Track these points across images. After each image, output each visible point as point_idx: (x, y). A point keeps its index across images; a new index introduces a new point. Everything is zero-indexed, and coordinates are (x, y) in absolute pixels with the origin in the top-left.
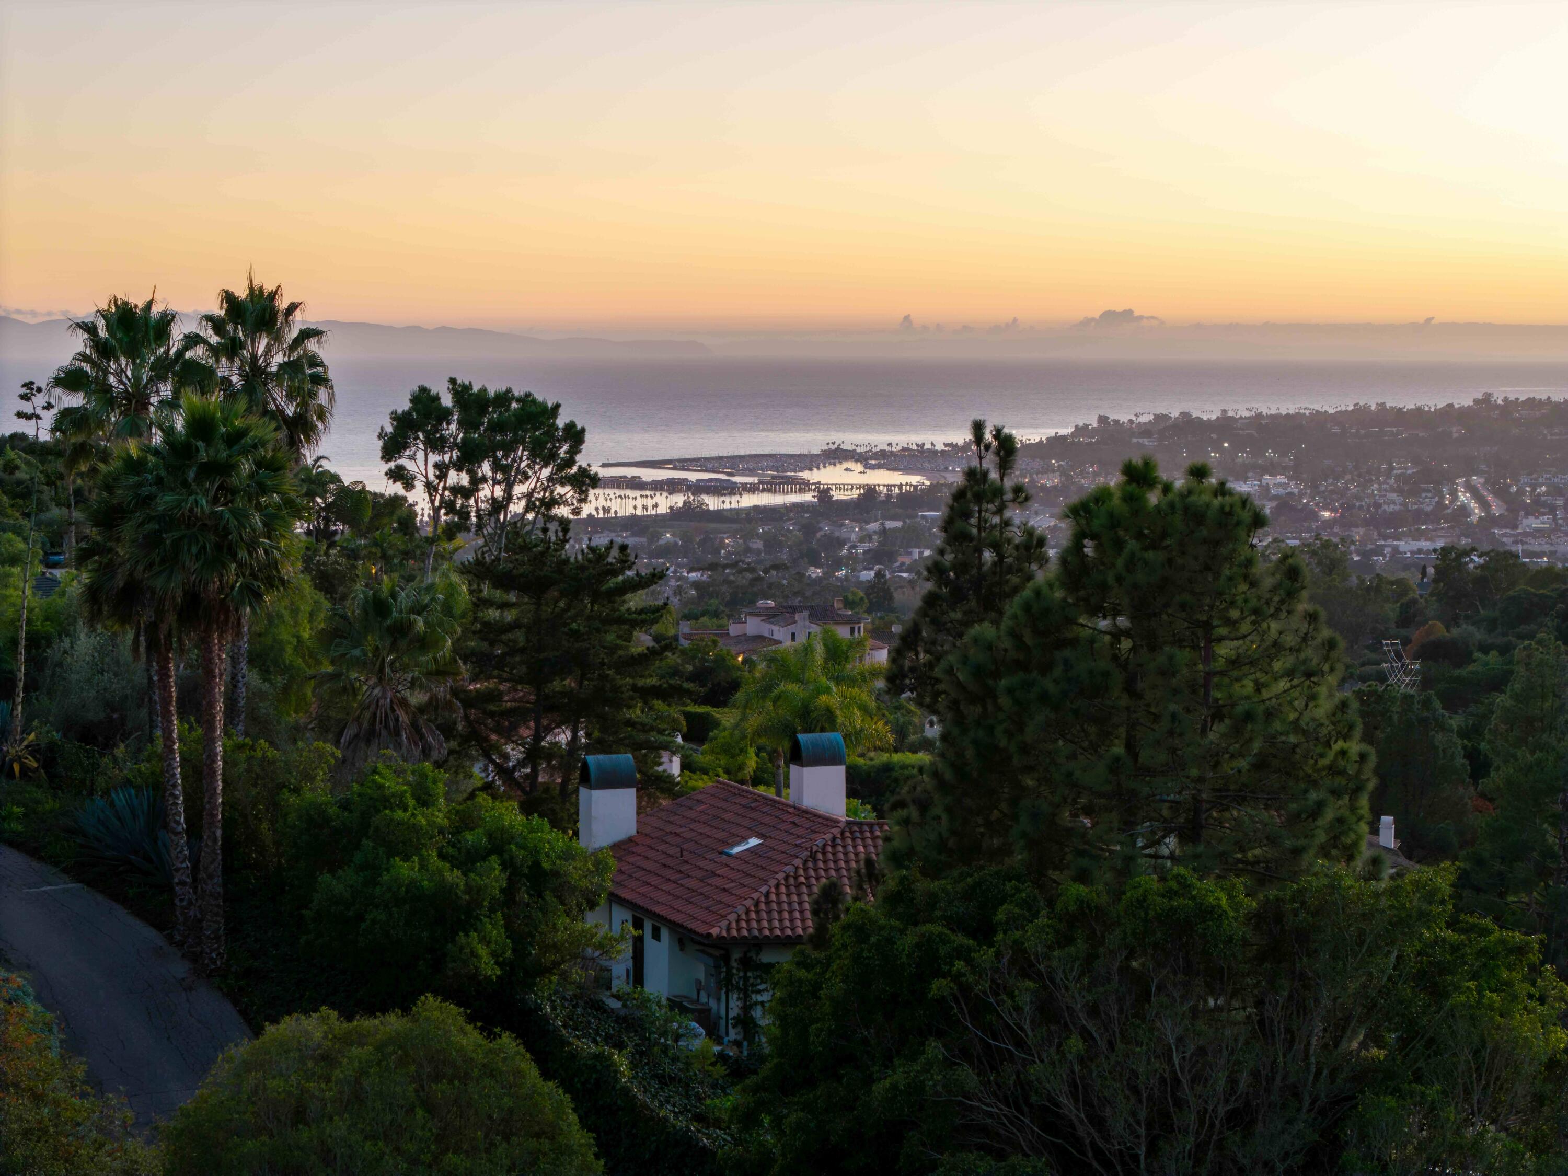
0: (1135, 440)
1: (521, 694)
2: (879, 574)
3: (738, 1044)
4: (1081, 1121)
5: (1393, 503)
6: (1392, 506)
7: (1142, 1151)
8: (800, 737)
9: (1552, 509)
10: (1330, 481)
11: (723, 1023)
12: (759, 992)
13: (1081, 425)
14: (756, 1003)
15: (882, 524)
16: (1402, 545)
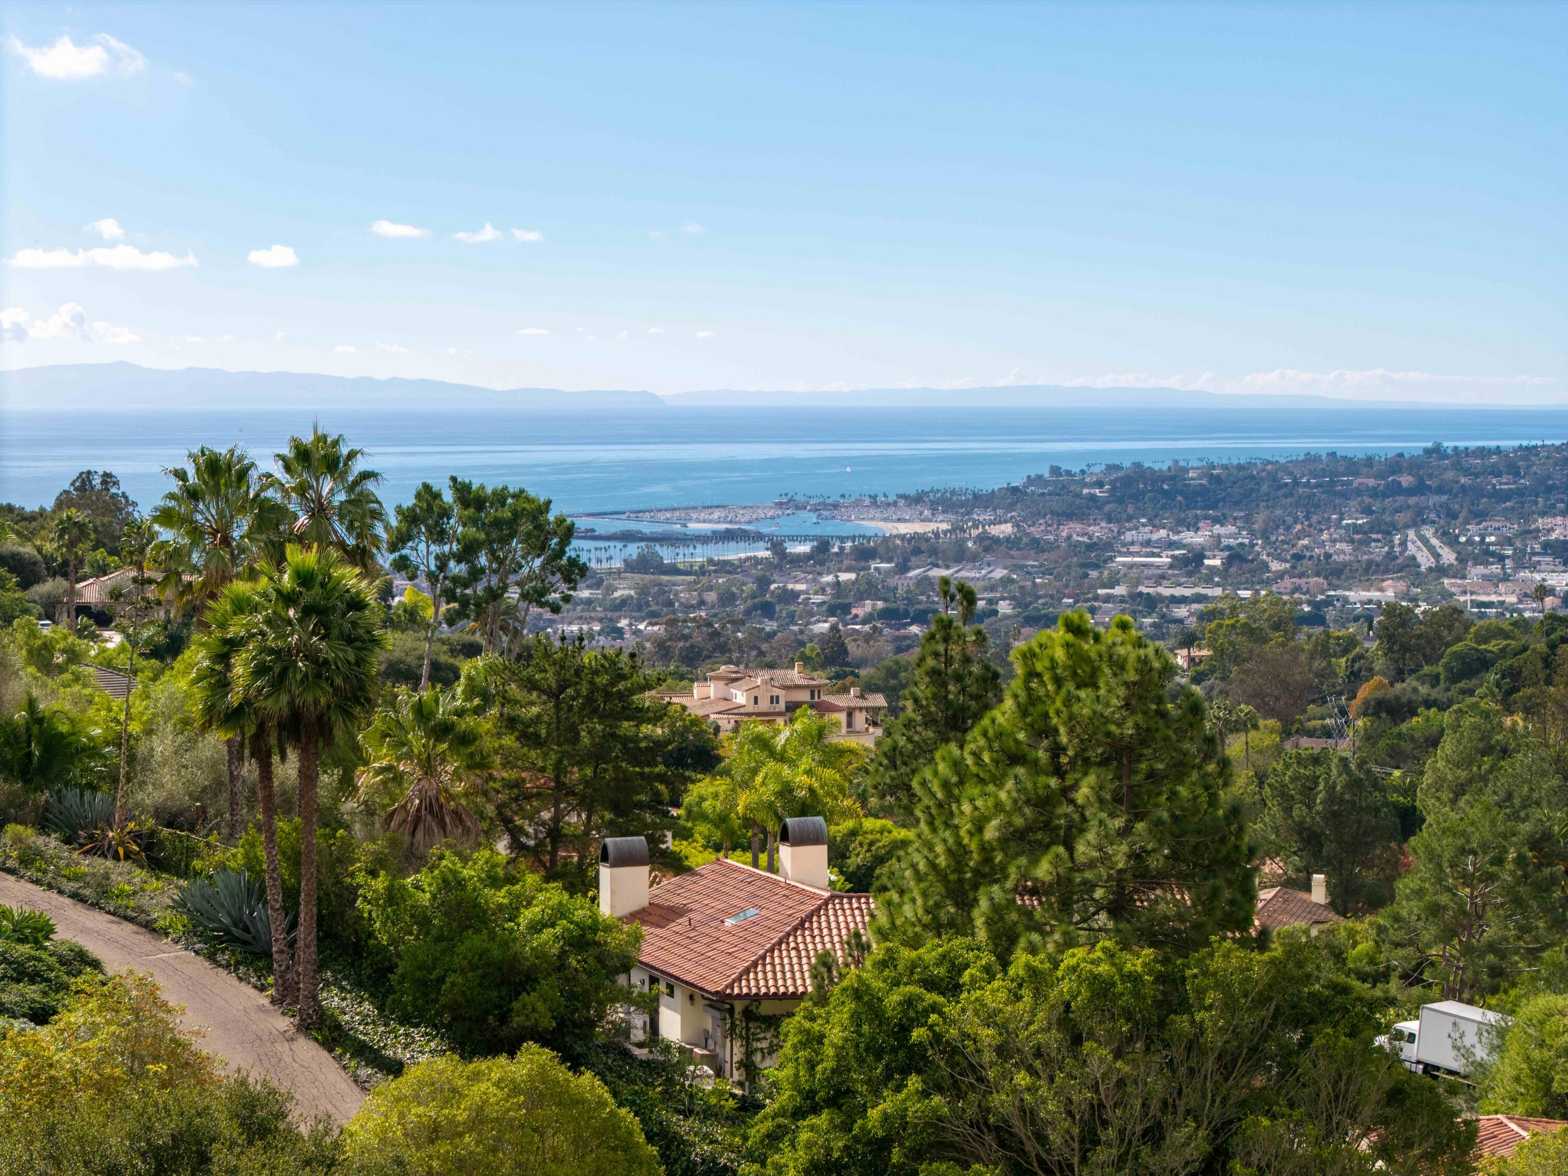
0: (1085, 491)
1: (542, 781)
2: (834, 628)
3: (741, 1084)
4: (1029, 1138)
5: (1343, 551)
6: (1342, 556)
7: (1076, 1160)
8: (788, 820)
9: (1501, 559)
10: (1281, 531)
11: (728, 1066)
12: (758, 1040)
13: (1033, 475)
14: (756, 1050)
15: (837, 577)
16: (1352, 595)
